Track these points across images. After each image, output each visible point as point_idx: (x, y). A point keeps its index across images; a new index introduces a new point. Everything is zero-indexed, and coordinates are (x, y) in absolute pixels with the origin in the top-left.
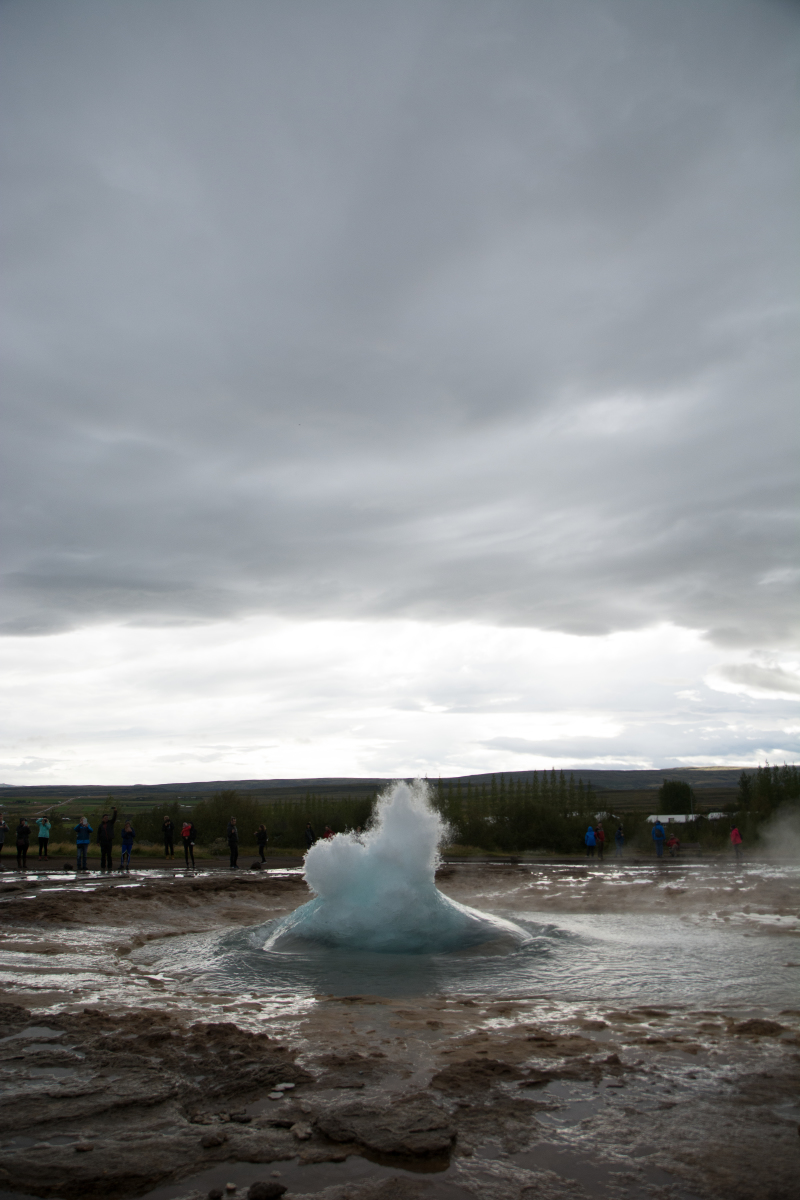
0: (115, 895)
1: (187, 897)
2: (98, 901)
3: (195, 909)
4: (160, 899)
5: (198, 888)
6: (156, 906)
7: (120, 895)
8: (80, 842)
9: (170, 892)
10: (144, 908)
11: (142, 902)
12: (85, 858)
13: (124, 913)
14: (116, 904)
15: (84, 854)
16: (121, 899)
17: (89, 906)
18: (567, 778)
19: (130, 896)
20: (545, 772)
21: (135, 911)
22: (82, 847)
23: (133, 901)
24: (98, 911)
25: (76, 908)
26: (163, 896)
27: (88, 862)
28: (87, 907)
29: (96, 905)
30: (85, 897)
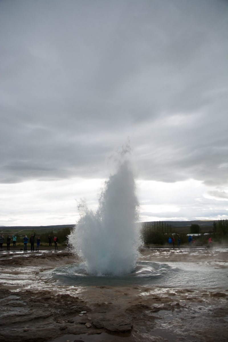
1: (55, 258)
2: (30, 259)
3: (58, 261)
4: (48, 259)
5: (59, 256)
6: (47, 261)
7: (36, 258)
8: (25, 242)
9: (50, 256)
10: (43, 261)
12: (26, 247)
13: (37, 263)
14: (35, 260)
15: (26, 246)
16: (36, 259)
18: (164, 223)
19: (39, 258)
20: (158, 222)
22: (25, 244)
23: (40, 259)
25: (24, 261)
26: (48, 258)
27: (27, 248)
28: (27, 261)
29: (29, 260)
30: (26, 258)
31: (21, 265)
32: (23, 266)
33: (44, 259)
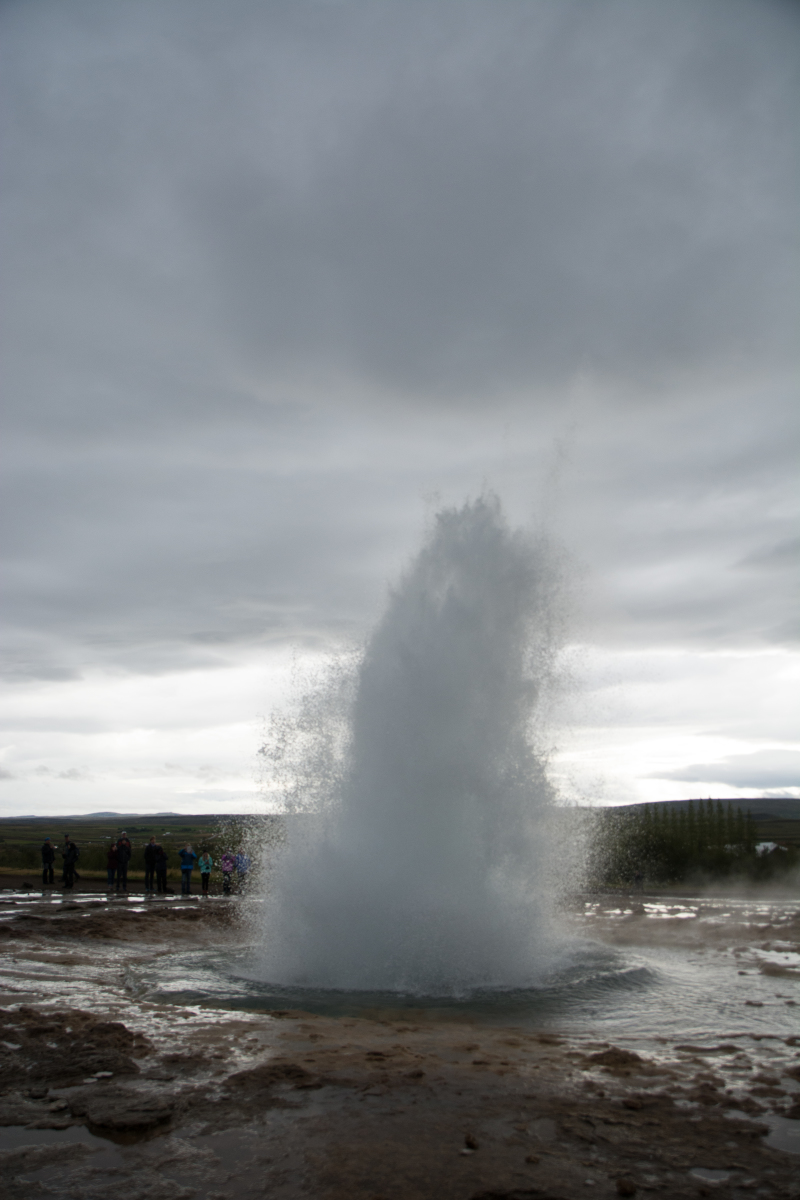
0: (165, 916)
2: (146, 920)
7: (170, 916)
8: (185, 867)
10: (187, 928)
11: (186, 923)
13: (164, 932)
14: (163, 924)
16: (168, 920)
17: (136, 925)
18: (725, 807)
19: (178, 917)
20: (701, 801)
21: (177, 931)
23: (180, 922)
24: (142, 930)
25: (121, 926)
28: (132, 926)
29: (142, 924)
30: (134, 916)
31: (106, 936)
32: (111, 941)
33: (192, 923)
